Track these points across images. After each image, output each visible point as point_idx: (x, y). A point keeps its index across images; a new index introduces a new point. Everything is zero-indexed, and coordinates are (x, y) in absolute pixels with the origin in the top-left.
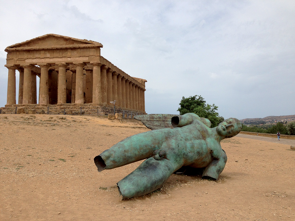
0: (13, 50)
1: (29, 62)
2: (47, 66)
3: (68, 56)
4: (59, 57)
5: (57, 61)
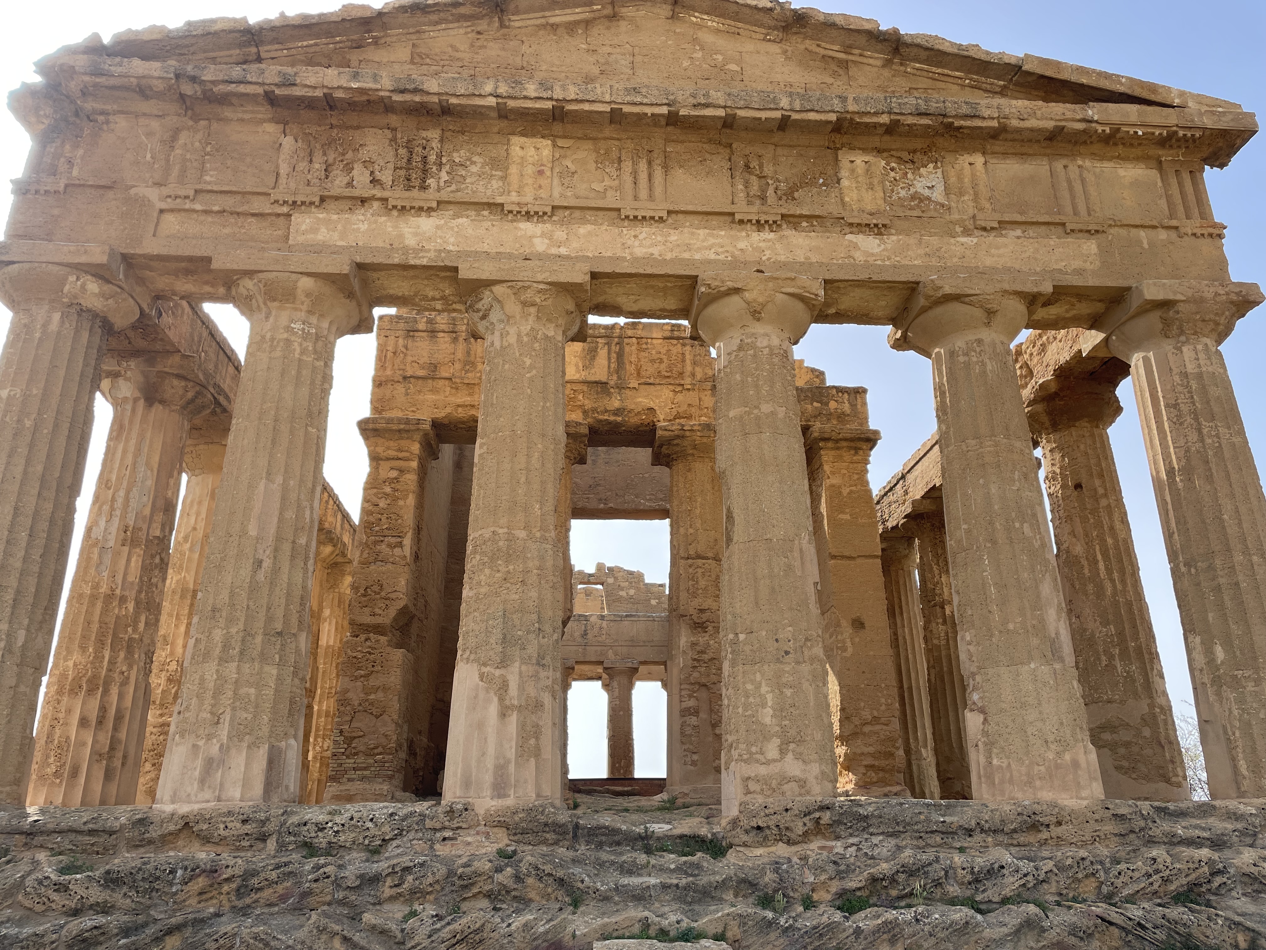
3: (850, 215)
4: (746, 217)
5: (721, 257)
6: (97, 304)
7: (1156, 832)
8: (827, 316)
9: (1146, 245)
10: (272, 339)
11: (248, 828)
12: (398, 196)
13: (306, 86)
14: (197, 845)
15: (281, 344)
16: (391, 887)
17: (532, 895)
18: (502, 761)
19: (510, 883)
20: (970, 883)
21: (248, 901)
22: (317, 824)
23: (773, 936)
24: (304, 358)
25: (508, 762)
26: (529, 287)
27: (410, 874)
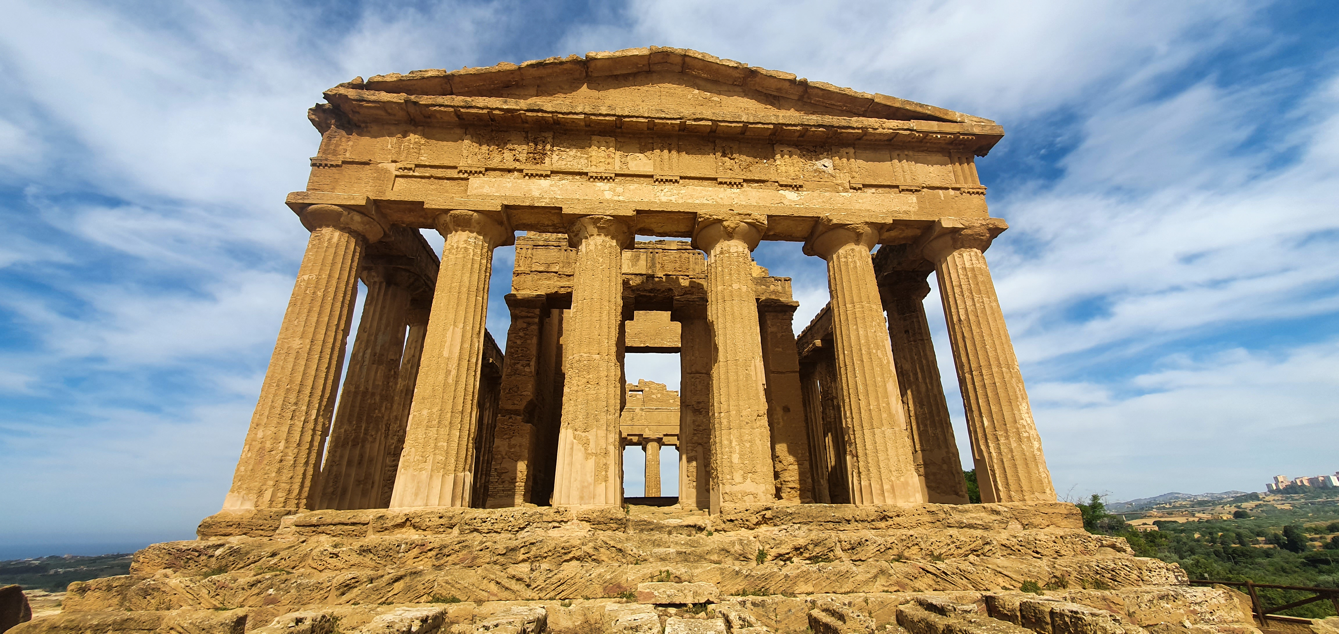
1: (497, 190)
4: (724, 181)
5: (710, 202)
6: (359, 228)
7: (951, 521)
8: (769, 236)
9: (943, 198)
10: (457, 248)
11: (442, 521)
12: (529, 168)
13: (478, 108)
14: (413, 531)
15: (463, 250)
16: (524, 554)
17: (604, 558)
18: (586, 484)
19: (591, 551)
20: (849, 550)
21: (442, 562)
22: (481, 519)
23: (739, 580)
24: (475, 258)
25: (590, 484)
26: (602, 218)
27: (535, 546)
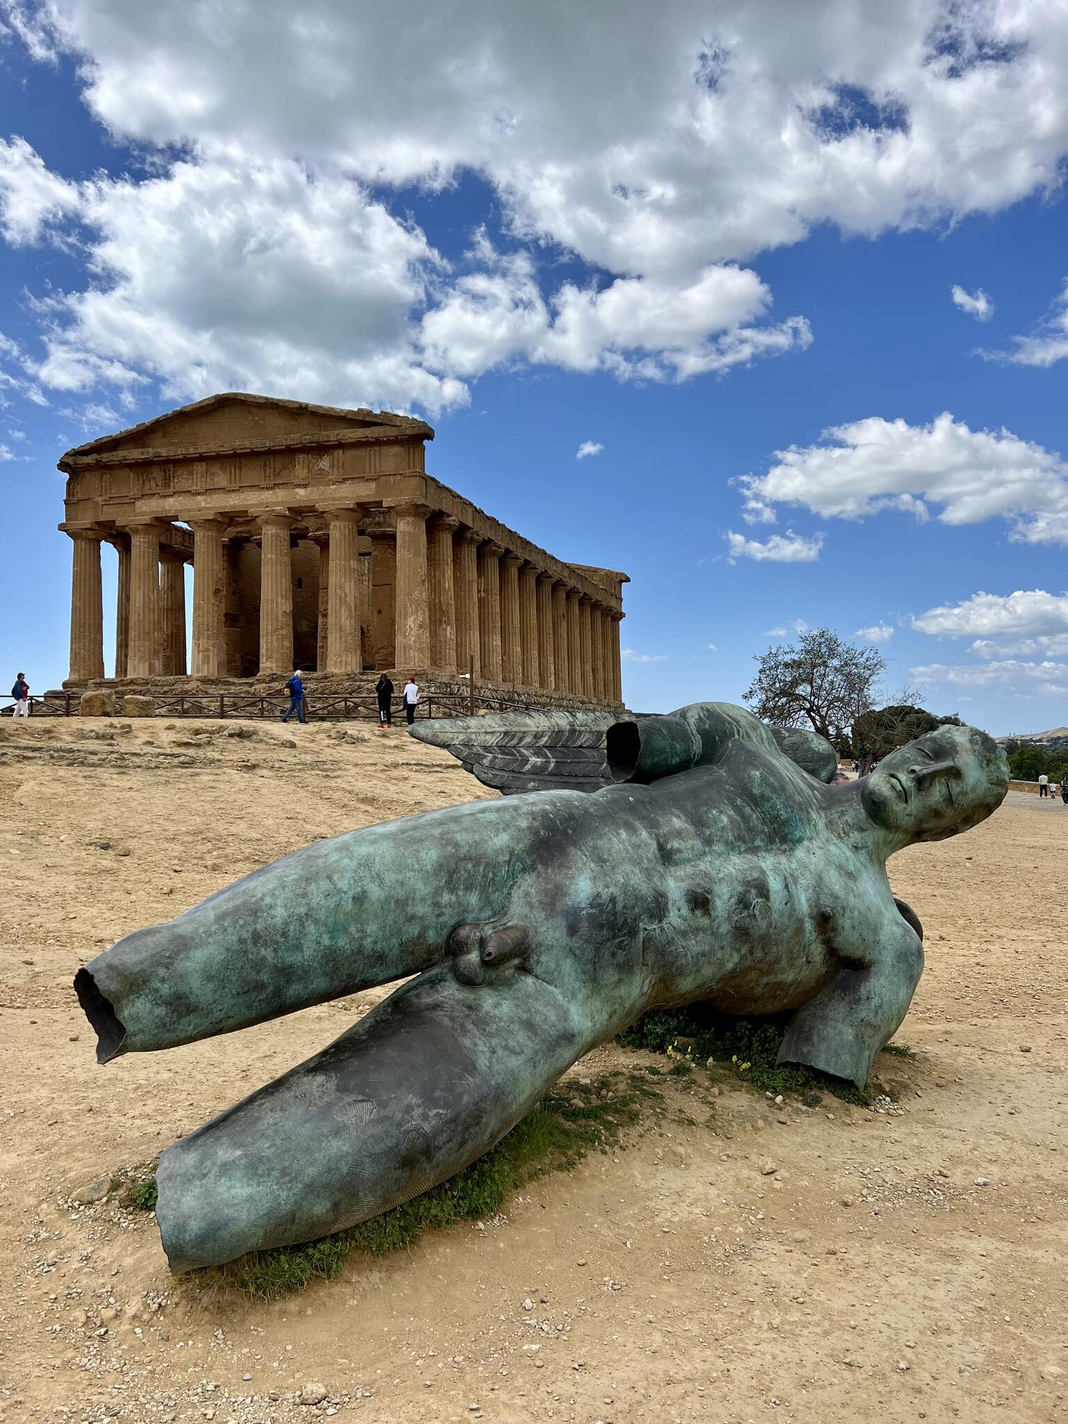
0: (88, 464)
1: (148, 508)
2: (219, 522)
3: (296, 481)
4: (264, 487)
5: (255, 503)
9: (392, 482)
12: (163, 491)
18: (200, 665)
22: (159, 680)
